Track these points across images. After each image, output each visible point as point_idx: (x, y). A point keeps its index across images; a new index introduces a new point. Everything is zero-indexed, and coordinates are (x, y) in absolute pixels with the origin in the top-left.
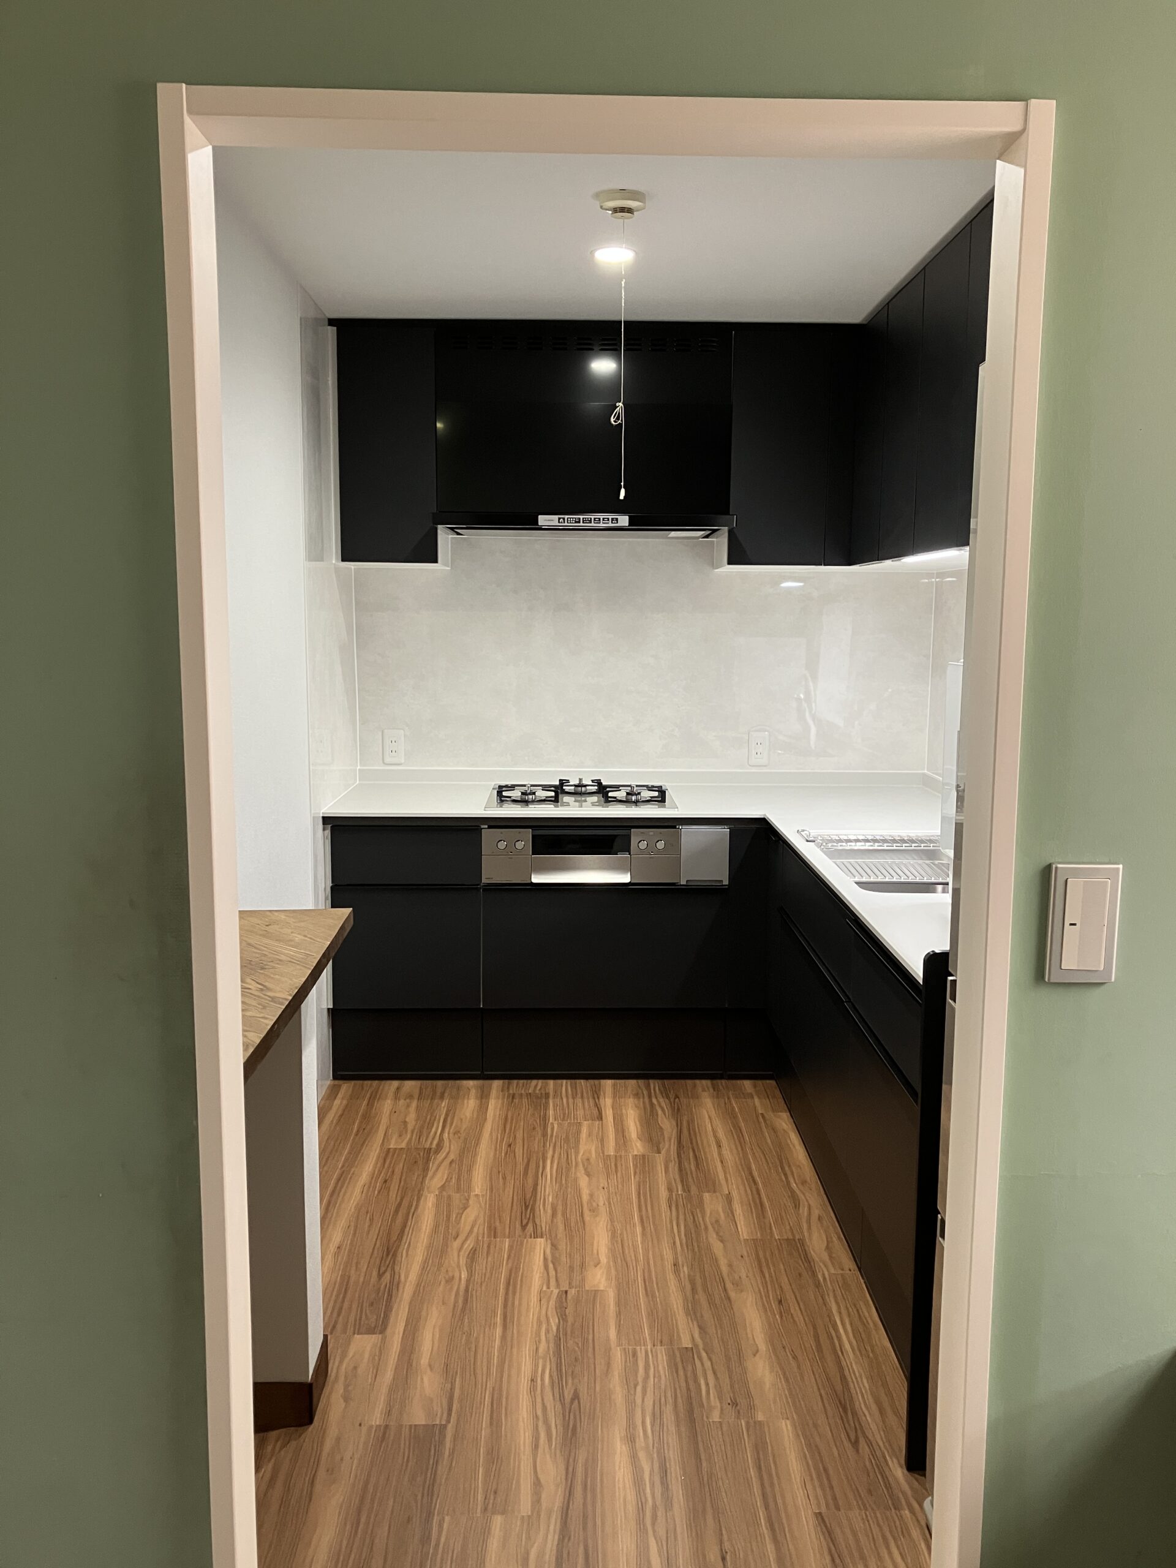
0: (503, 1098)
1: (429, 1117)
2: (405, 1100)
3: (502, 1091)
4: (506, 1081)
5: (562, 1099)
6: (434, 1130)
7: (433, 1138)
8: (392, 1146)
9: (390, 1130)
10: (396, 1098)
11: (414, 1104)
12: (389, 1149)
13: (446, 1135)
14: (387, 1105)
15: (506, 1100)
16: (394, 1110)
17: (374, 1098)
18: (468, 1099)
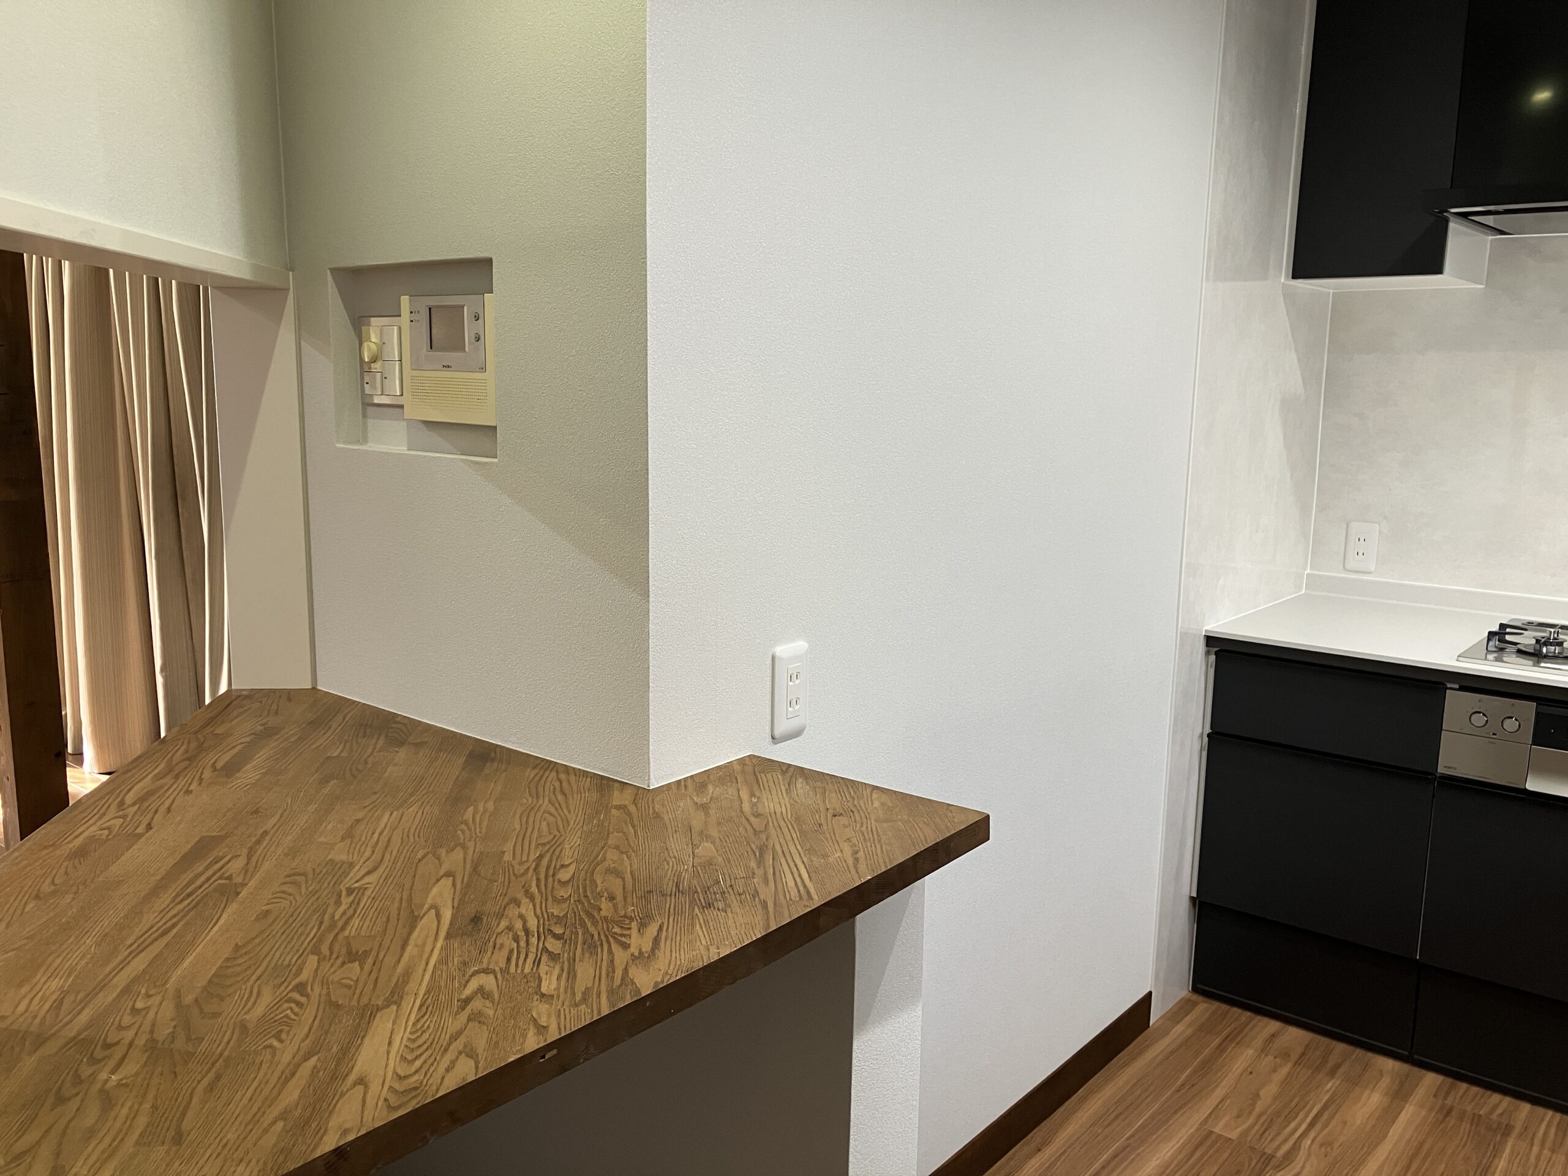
0: (1431, 1110)
1: (1296, 1100)
2: (1275, 1057)
3: (1435, 1096)
4: (1449, 1080)
5: (1532, 1145)
6: (1293, 1125)
7: (1286, 1140)
8: (1217, 1130)
9: (1229, 1101)
10: (1263, 1050)
11: (1284, 1071)
12: (1212, 1132)
13: (1307, 1142)
14: (1243, 1058)
15: (1433, 1114)
16: (1249, 1070)
17: (1234, 1038)
18: (1373, 1090)
